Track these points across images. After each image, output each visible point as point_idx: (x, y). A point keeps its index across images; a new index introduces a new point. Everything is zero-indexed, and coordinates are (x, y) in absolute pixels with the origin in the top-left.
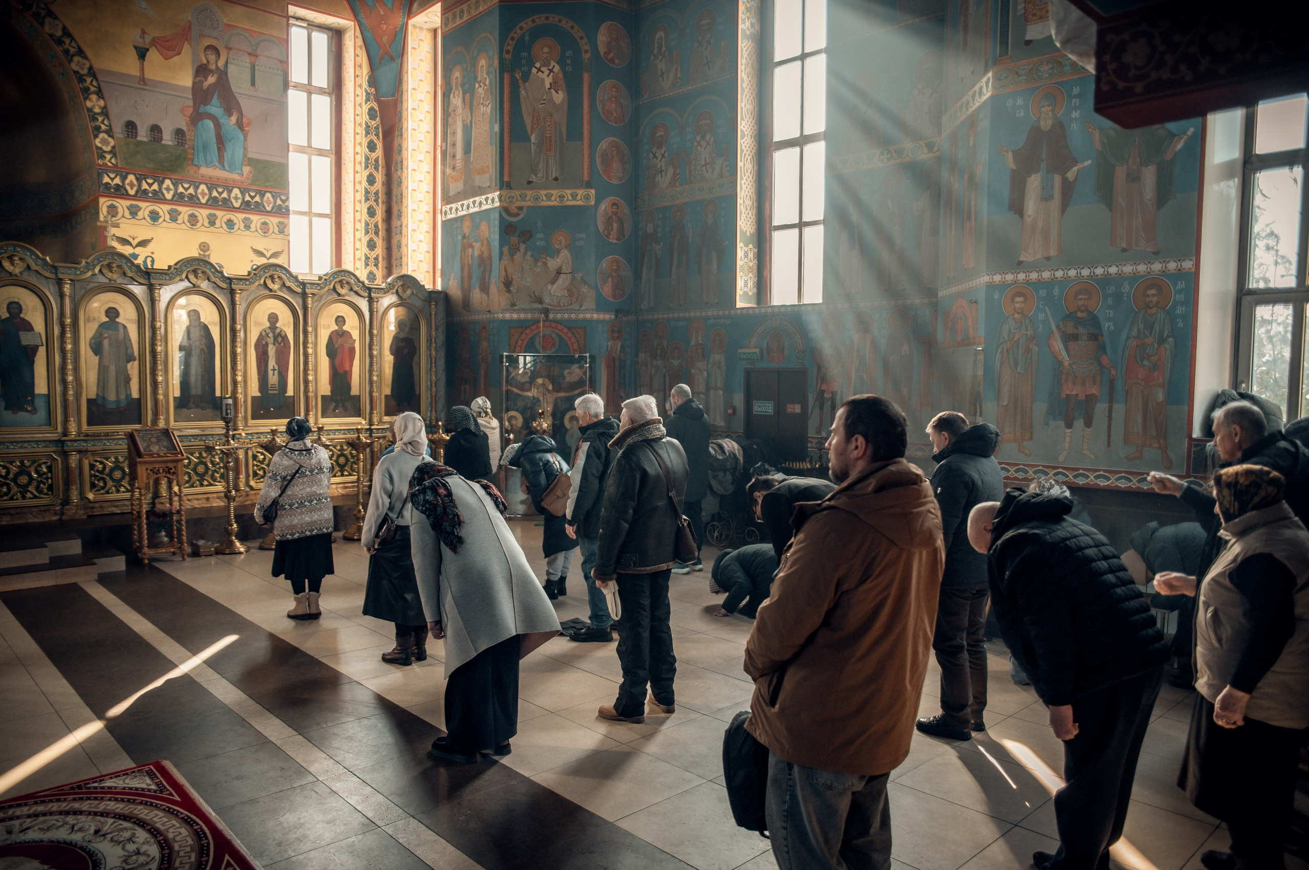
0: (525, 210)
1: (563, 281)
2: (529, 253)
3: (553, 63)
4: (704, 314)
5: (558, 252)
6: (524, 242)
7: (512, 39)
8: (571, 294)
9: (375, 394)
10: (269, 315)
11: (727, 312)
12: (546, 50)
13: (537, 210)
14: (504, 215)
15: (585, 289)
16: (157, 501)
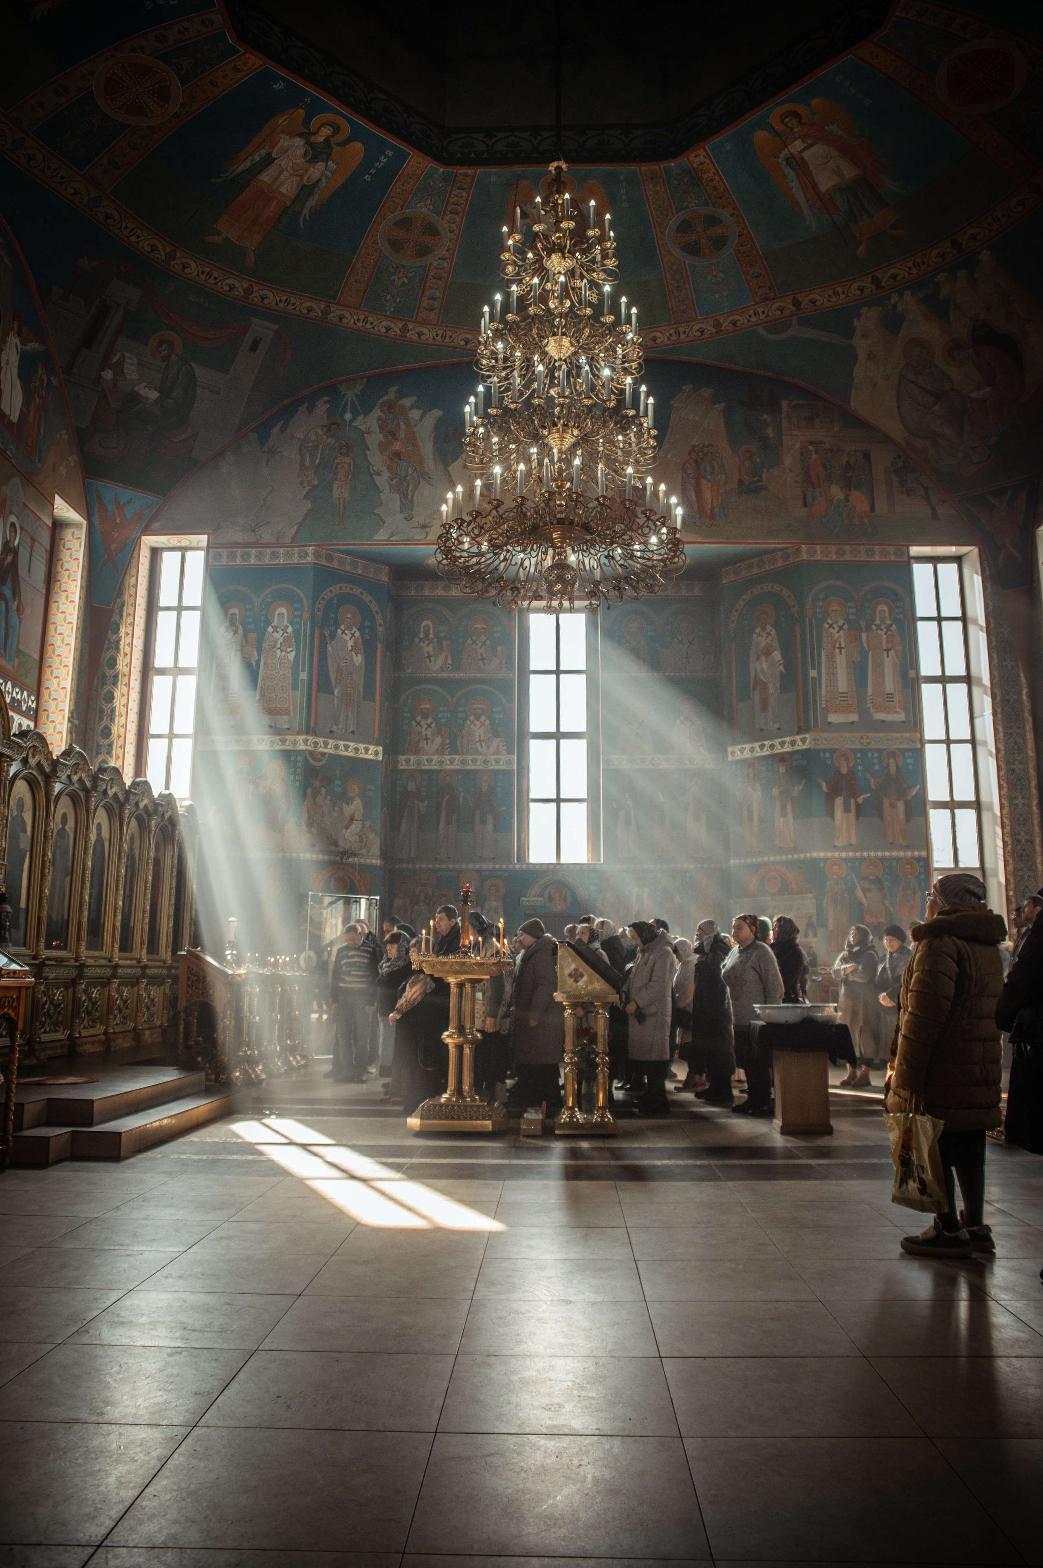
0: (327, 756)
1: (355, 827)
2: (329, 798)
3: (355, 629)
4: (477, 866)
5: (353, 800)
6: (325, 787)
7: (323, 599)
8: (361, 841)
11: (504, 866)
12: (349, 616)
13: (336, 759)
14: (309, 759)
15: (372, 836)
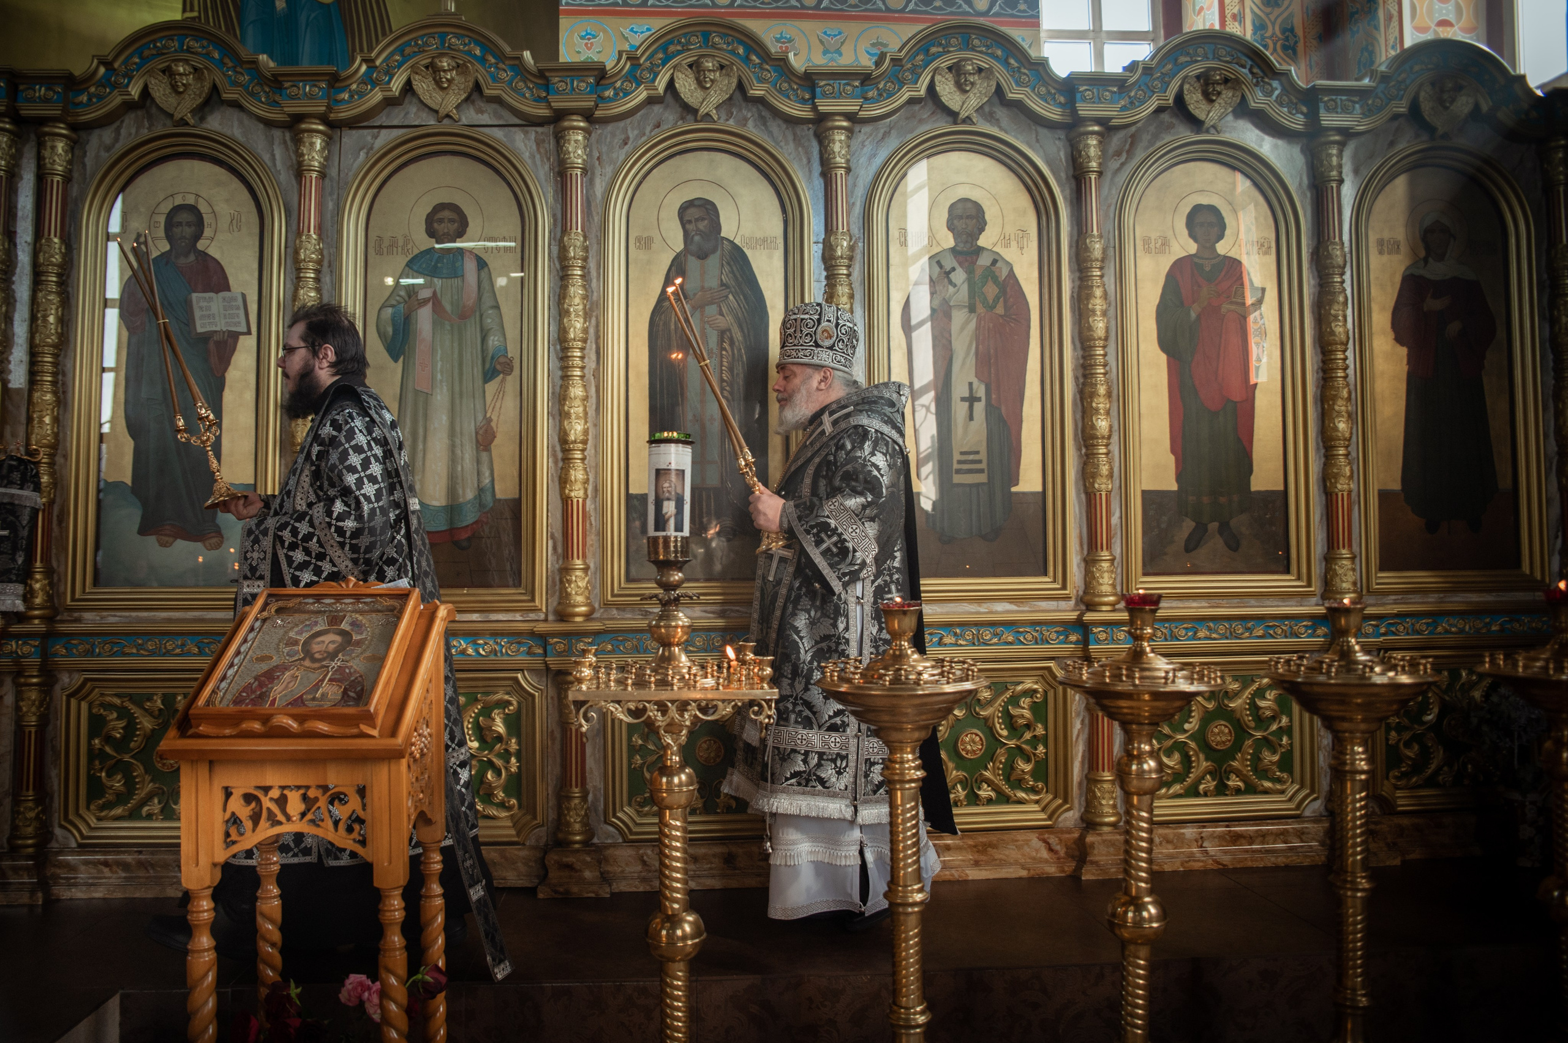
9: (1342, 485)
10: (952, 207)
16: (553, 858)
